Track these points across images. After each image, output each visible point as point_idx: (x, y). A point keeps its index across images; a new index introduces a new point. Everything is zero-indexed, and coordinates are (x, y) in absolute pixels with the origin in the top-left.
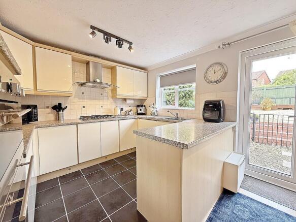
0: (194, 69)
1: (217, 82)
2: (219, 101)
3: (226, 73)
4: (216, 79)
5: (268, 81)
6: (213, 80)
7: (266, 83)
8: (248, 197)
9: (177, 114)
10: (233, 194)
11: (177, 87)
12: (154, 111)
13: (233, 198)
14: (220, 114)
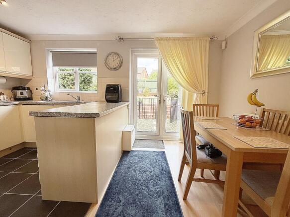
0: (95, 53)
1: (115, 69)
2: (117, 85)
3: (122, 63)
4: (115, 67)
5: (147, 75)
6: (112, 67)
7: (146, 77)
8: (137, 151)
9: (79, 97)
10: (129, 152)
11: (77, 68)
12: (47, 94)
13: (129, 155)
14: (119, 96)
